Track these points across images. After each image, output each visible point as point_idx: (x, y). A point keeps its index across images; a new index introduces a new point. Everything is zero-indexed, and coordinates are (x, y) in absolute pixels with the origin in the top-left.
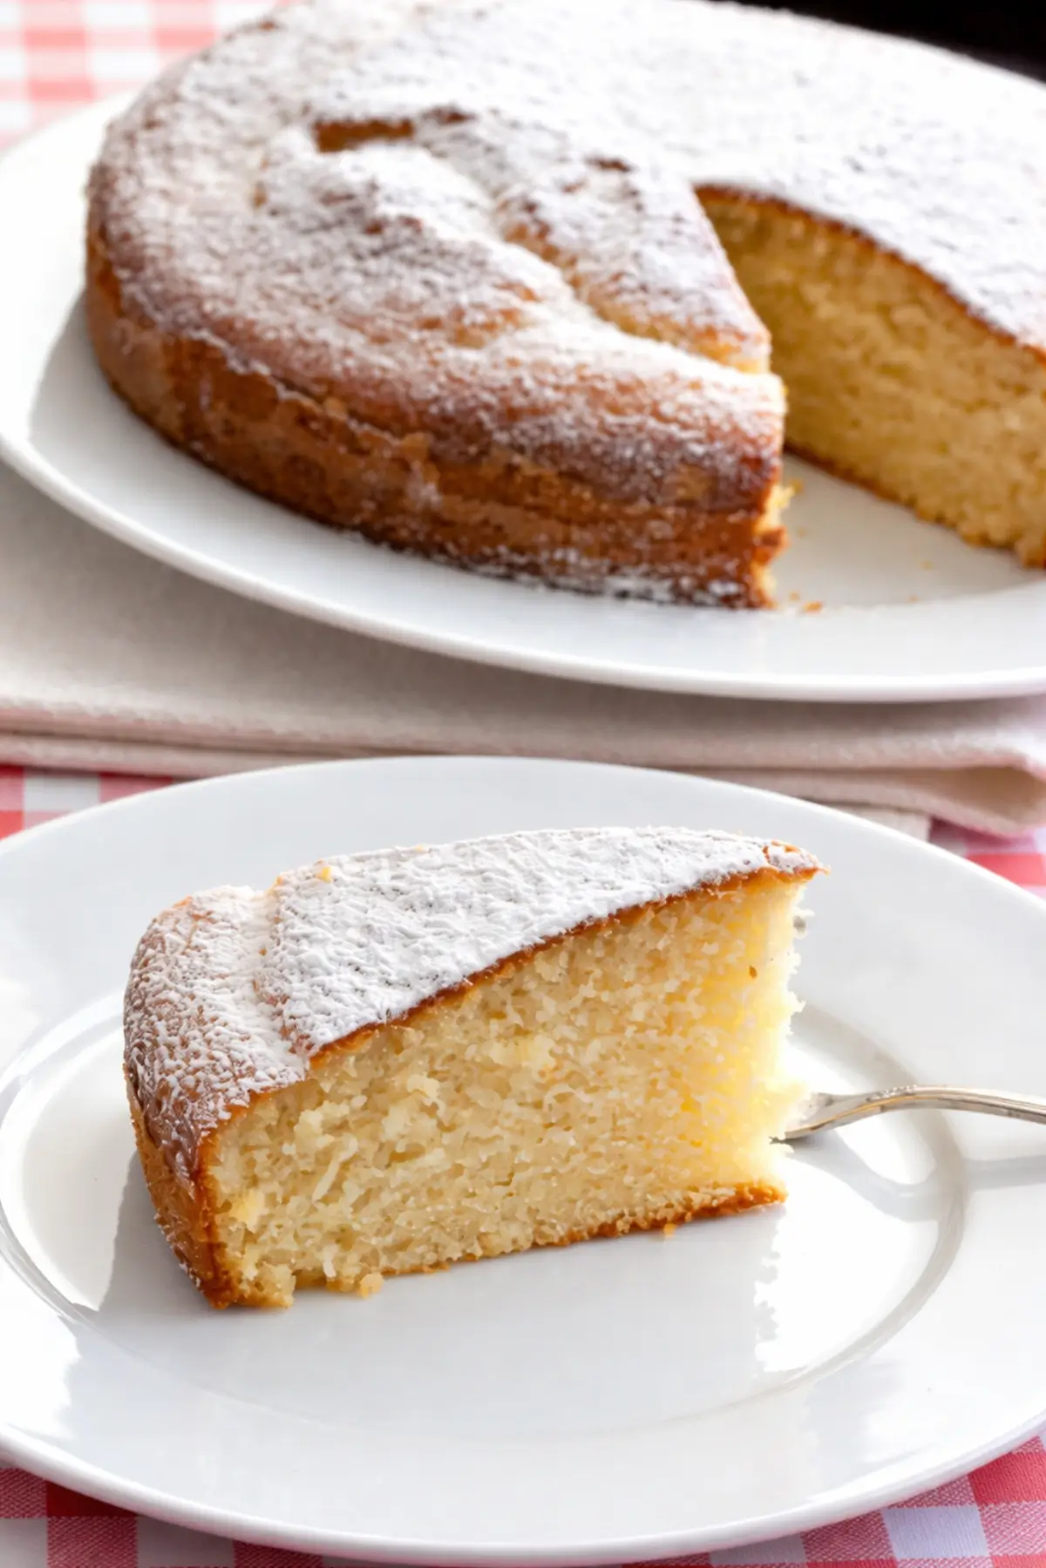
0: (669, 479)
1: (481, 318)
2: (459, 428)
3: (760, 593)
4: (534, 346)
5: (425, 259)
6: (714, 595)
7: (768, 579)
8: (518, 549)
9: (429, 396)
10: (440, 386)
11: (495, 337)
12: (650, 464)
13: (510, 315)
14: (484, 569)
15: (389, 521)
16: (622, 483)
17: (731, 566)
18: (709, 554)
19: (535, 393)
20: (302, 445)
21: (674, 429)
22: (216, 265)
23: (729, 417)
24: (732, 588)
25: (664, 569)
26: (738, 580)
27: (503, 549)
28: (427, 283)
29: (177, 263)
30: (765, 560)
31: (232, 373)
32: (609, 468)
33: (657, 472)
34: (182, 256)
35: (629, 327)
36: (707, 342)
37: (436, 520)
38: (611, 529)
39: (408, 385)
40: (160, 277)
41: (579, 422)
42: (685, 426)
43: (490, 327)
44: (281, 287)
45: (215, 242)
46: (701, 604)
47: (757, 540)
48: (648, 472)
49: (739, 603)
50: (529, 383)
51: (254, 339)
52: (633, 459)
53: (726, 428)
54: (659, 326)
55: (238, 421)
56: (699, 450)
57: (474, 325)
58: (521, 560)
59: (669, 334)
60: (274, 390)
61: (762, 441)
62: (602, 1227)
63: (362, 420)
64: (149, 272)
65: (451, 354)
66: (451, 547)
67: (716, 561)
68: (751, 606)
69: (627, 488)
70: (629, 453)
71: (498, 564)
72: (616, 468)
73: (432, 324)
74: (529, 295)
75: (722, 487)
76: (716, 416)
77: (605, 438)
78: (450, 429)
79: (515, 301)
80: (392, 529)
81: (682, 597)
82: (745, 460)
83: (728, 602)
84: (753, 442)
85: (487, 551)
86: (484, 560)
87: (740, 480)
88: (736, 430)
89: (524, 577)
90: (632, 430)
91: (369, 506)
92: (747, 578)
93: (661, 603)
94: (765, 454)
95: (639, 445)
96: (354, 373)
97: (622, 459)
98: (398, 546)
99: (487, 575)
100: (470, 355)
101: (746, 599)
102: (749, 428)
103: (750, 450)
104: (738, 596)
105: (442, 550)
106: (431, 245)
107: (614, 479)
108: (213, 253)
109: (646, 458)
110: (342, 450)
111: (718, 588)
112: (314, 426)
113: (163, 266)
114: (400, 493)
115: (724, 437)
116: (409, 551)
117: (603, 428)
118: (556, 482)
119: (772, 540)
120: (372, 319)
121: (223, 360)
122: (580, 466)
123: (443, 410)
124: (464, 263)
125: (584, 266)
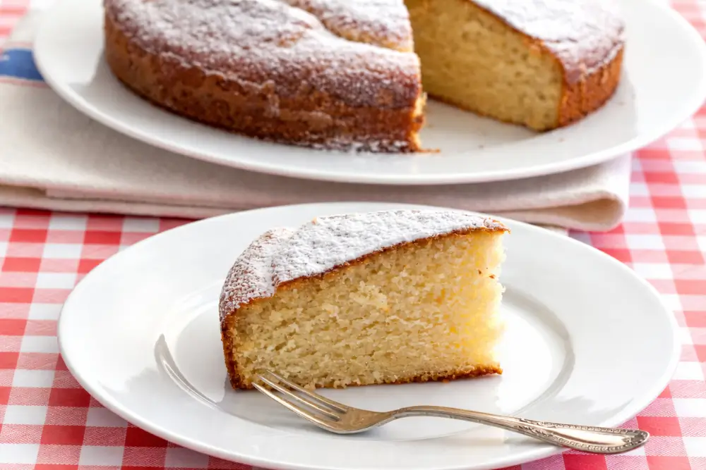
0: (376, 95)
1: (289, 36)
2: (286, 80)
3: (415, 145)
4: (312, 46)
5: (260, 14)
6: (397, 147)
7: (418, 139)
8: (314, 132)
9: (272, 67)
10: (276, 63)
11: (295, 44)
12: (367, 90)
13: (300, 35)
14: (299, 144)
15: (258, 124)
16: (357, 98)
17: (403, 133)
18: (394, 129)
19: (317, 63)
20: (218, 94)
21: (376, 74)
22: (170, 25)
23: (398, 68)
24: (404, 144)
25: (376, 136)
26: (406, 140)
27: (307, 133)
28: (264, 24)
29: (152, 26)
30: (416, 130)
31: (183, 68)
32: (351, 92)
33: (370, 93)
34: (155, 23)
35: (350, 38)
36: (385, 42)
37: (278, 121)
38: (353, 119)
39: (261, 64)
40: (146, 33)
41: (336, 73)
42: (380, 73)
43: (293, 39)
44: (200, 32)
45: (167, 16)
46: (391, 152)
47: (414, 120)
48: (367, 92)
49: (407, 150)
50: (313, 59)
51: (192, 53)
52: (360, 88)
53: (397, 73)
54: (363, 37)
55: (188, 88)
56: (387, 82)
57: (286, 39)
58: (315, 137)
59: (368, 40)
60: (203, 73)
61: (412, 77)
62: (415, 377)
63: (244, 79)
64: (141, 32)
65: (278, 50)
66: (286, 135)
67: (397, 131)
68: (412, 151)
69: (359, 100)
70: (358, 85)
71: (306, 141)
72: (354, 92)
73: (268, 40)
74: (307, 26)
75: (398, 98)
76: (393, 68)
77: (348, 80)
78: (282, 80)
79: (301, 29)
80: (259, 128)
81: (384, 149)
82: (406, 85)
83: (403, 150)
84: (409, 78)
85: (301, 134)
86: (299, 139)
87: (405, 94)
88: (401, 73)
89: (317, 145)
90: (358, 75)
91: (249, 118)
92: (410, 138)
93: (375, 152)
94: (414, 82)
95: (362, 82)
96: (238, 61)
97: (356, 88)
98: (261, 137)
99: (302, 146)
100: (286, 51)
101: (410, 149)
102: (406, 72)
103: (408, 81)
104: (407, 147)
105: (281, 136)
106: (263, 8)
107: (353, 97)
108: (167, 21)
109: (366, 86)
110: (237, 94)
111: (398, 144)
112: (223, 85)
113: (147, 28)
114: (263, 110)
115: (397, 77)
116: (267, 138)
117: (347, 75)
118: (328, 99)
119: (419, 120)
120: (242, 40)
121: (179, 63)
122: (339, 92)
123: (278, 72)
124: (277, 14)
125: (326, 15)
